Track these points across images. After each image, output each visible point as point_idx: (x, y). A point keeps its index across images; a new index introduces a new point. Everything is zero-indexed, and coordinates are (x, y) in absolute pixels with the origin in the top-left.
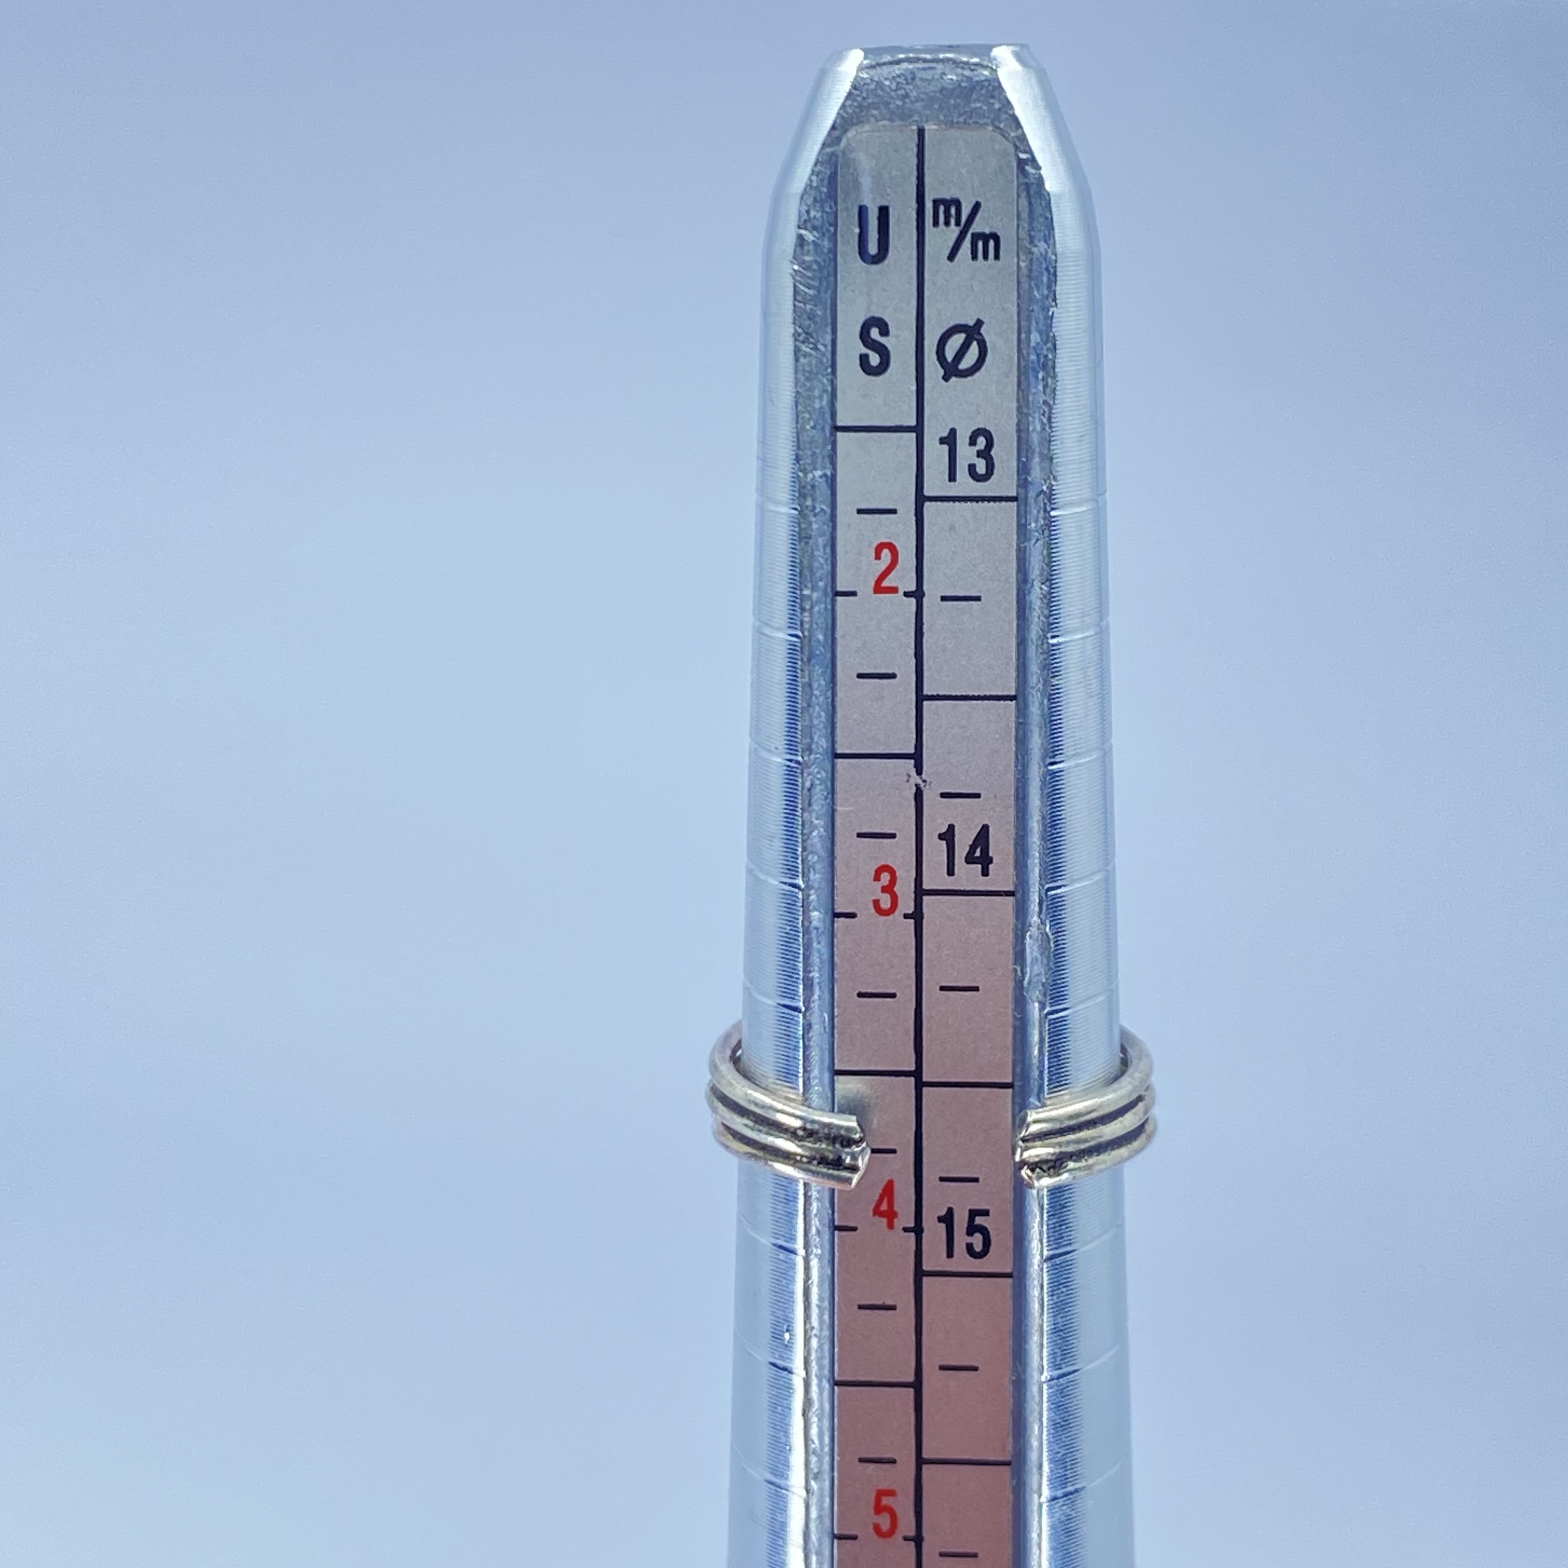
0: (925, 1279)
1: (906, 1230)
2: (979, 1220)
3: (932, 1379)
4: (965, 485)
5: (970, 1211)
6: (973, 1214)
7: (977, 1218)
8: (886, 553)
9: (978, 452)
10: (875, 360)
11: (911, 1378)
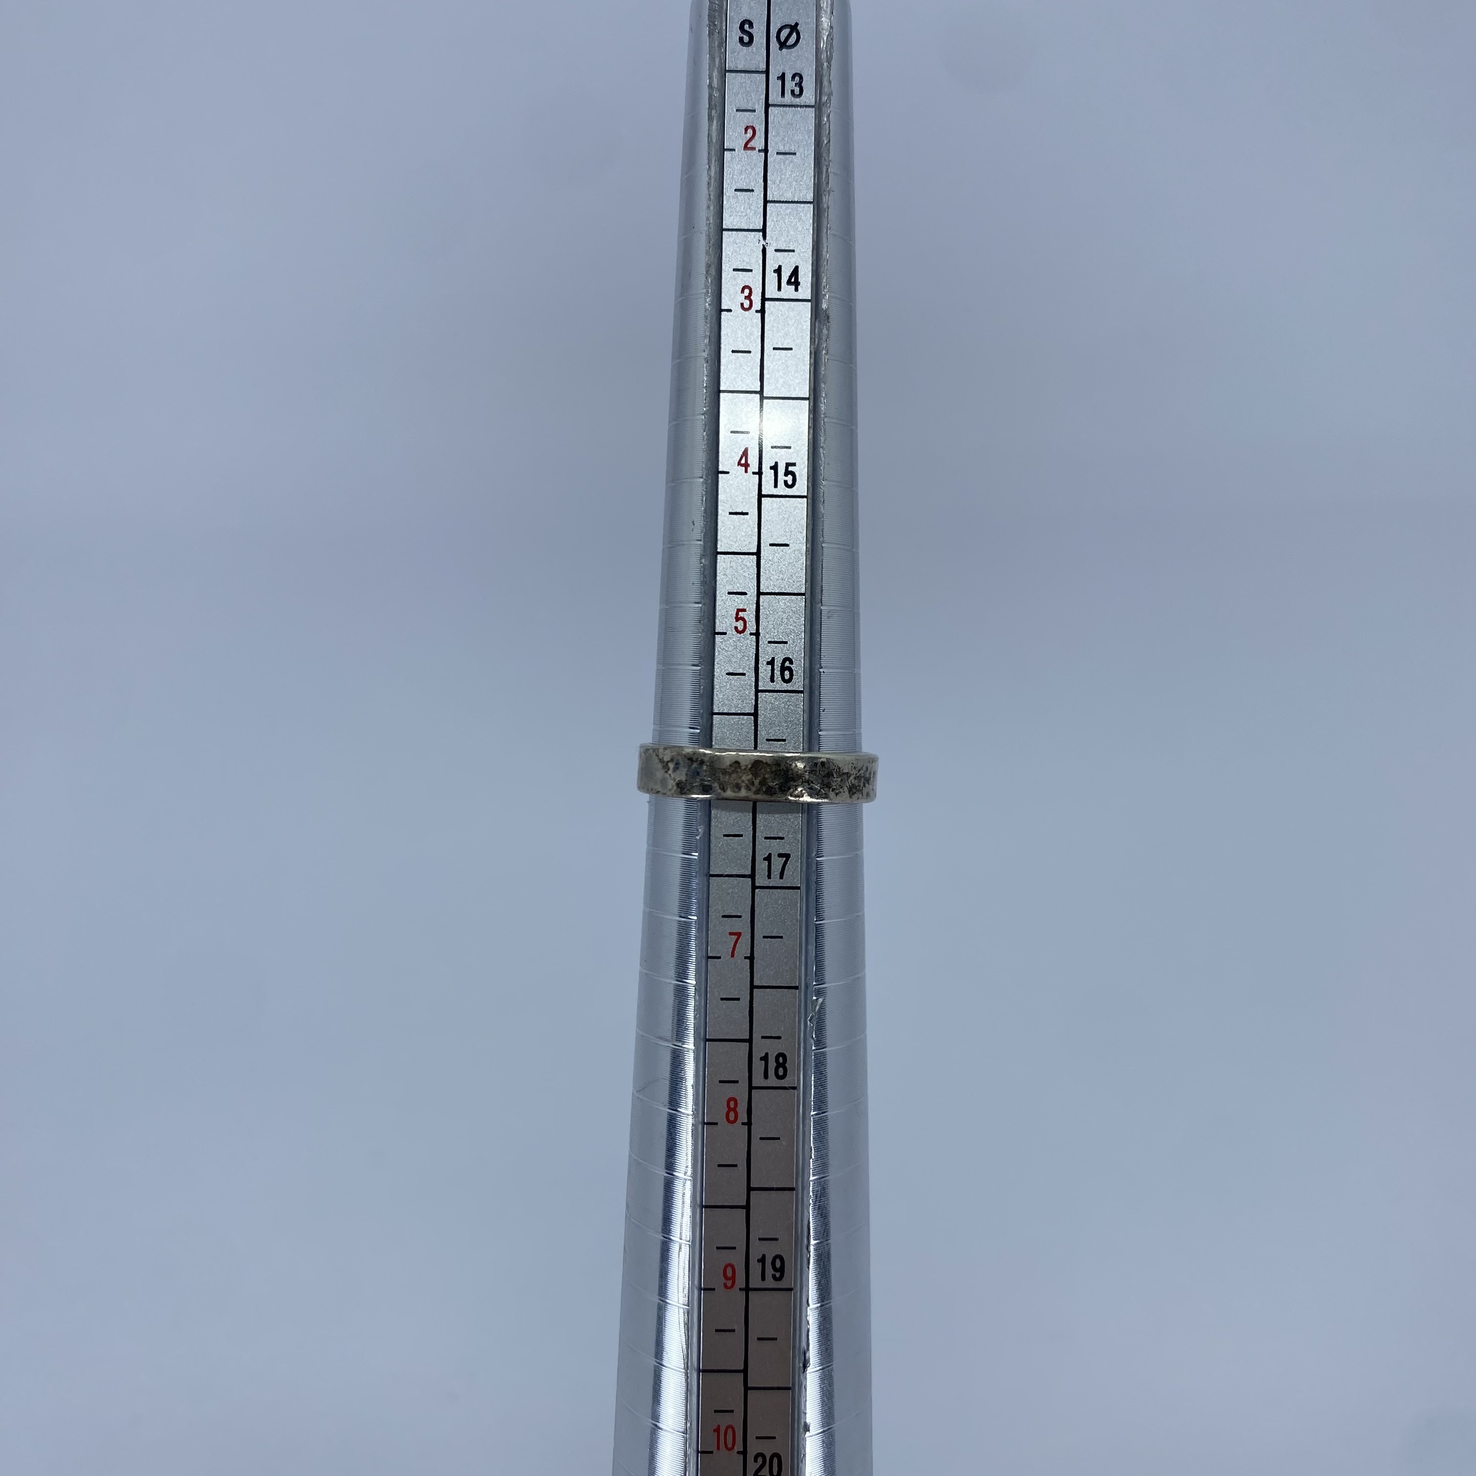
0: (763, 499)
1: (754, 473)
2: (790, 469)
3: (766, 551)
4: (788, 98)
5: (787, 464)
6: (788, 465)
7: (790, 467)
8: (750, 131)
9: (795, 84)
10: (746, 39)
11: (755, 550)
